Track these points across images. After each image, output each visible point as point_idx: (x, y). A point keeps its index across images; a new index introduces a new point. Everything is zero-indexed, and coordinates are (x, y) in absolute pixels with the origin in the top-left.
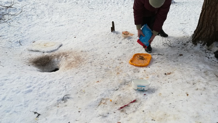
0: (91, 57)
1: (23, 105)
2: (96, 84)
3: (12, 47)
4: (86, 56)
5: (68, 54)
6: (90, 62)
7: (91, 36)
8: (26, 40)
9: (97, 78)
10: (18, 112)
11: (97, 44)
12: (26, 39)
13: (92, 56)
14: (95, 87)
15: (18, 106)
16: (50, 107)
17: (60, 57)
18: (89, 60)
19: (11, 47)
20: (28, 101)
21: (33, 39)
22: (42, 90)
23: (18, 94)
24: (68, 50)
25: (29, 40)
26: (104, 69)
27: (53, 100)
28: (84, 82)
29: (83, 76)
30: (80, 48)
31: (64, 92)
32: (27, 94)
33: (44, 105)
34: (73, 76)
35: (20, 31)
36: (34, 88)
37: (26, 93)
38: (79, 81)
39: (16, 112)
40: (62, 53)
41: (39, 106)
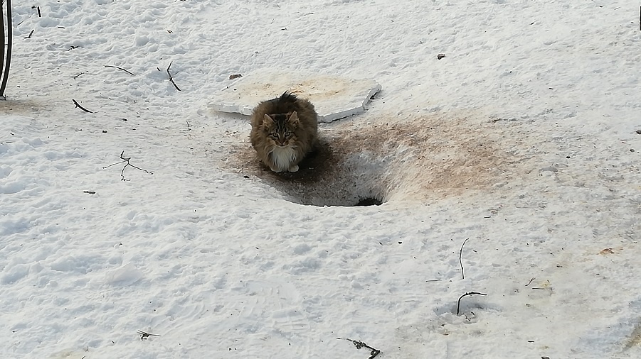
0: (548, 145)
1: (300, 314)
2: (599, 259)
3: (138, 94)
4: (524, 140)
5: (422, 134)
6: (550, 169)
7: (527, 52)
8: (198, 67)
9: (601, 237)
10: (289, 333)
11: (570, 86)
12: (194, 63)
13: (553, 143)
14: (596, 271)
15: (283, 315)
16: (413, 330)
17: (386, 145)
18: (541, 160)
19: (134, 98)
20: (317, 299)
21: (227, 62)
22: (358, 266)
23: (269, 272)
24: (419, 115)
25: (213, 67)
26: (626, 199)
27: (415, 306)
28: (538, 249)
29: (529, 224)
30: (479, 105)
31: (456, 280)
32: (304, 275)
33: (386, 322)
34: (481, 223)
35: (157, 24)
36: (323, 255)
37: (297, 273)
38: (516, 245)
39: (283, 335)
40: (389, 128)
41: (367, 322)
